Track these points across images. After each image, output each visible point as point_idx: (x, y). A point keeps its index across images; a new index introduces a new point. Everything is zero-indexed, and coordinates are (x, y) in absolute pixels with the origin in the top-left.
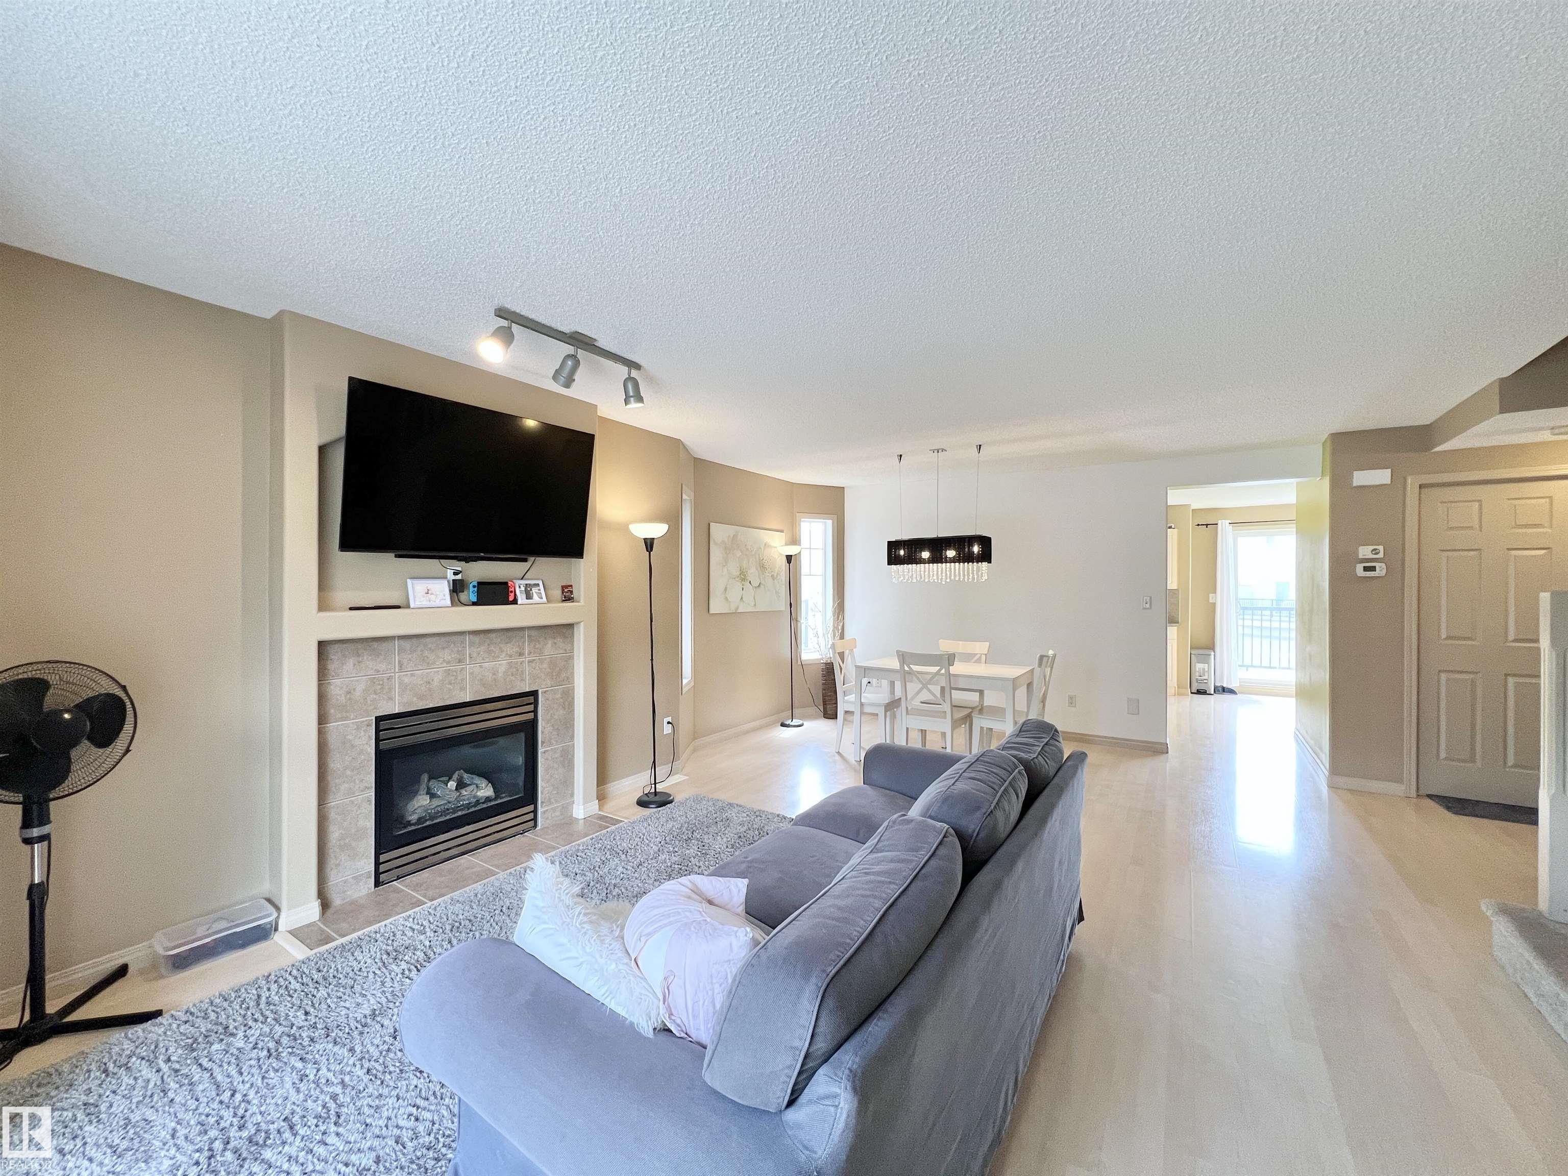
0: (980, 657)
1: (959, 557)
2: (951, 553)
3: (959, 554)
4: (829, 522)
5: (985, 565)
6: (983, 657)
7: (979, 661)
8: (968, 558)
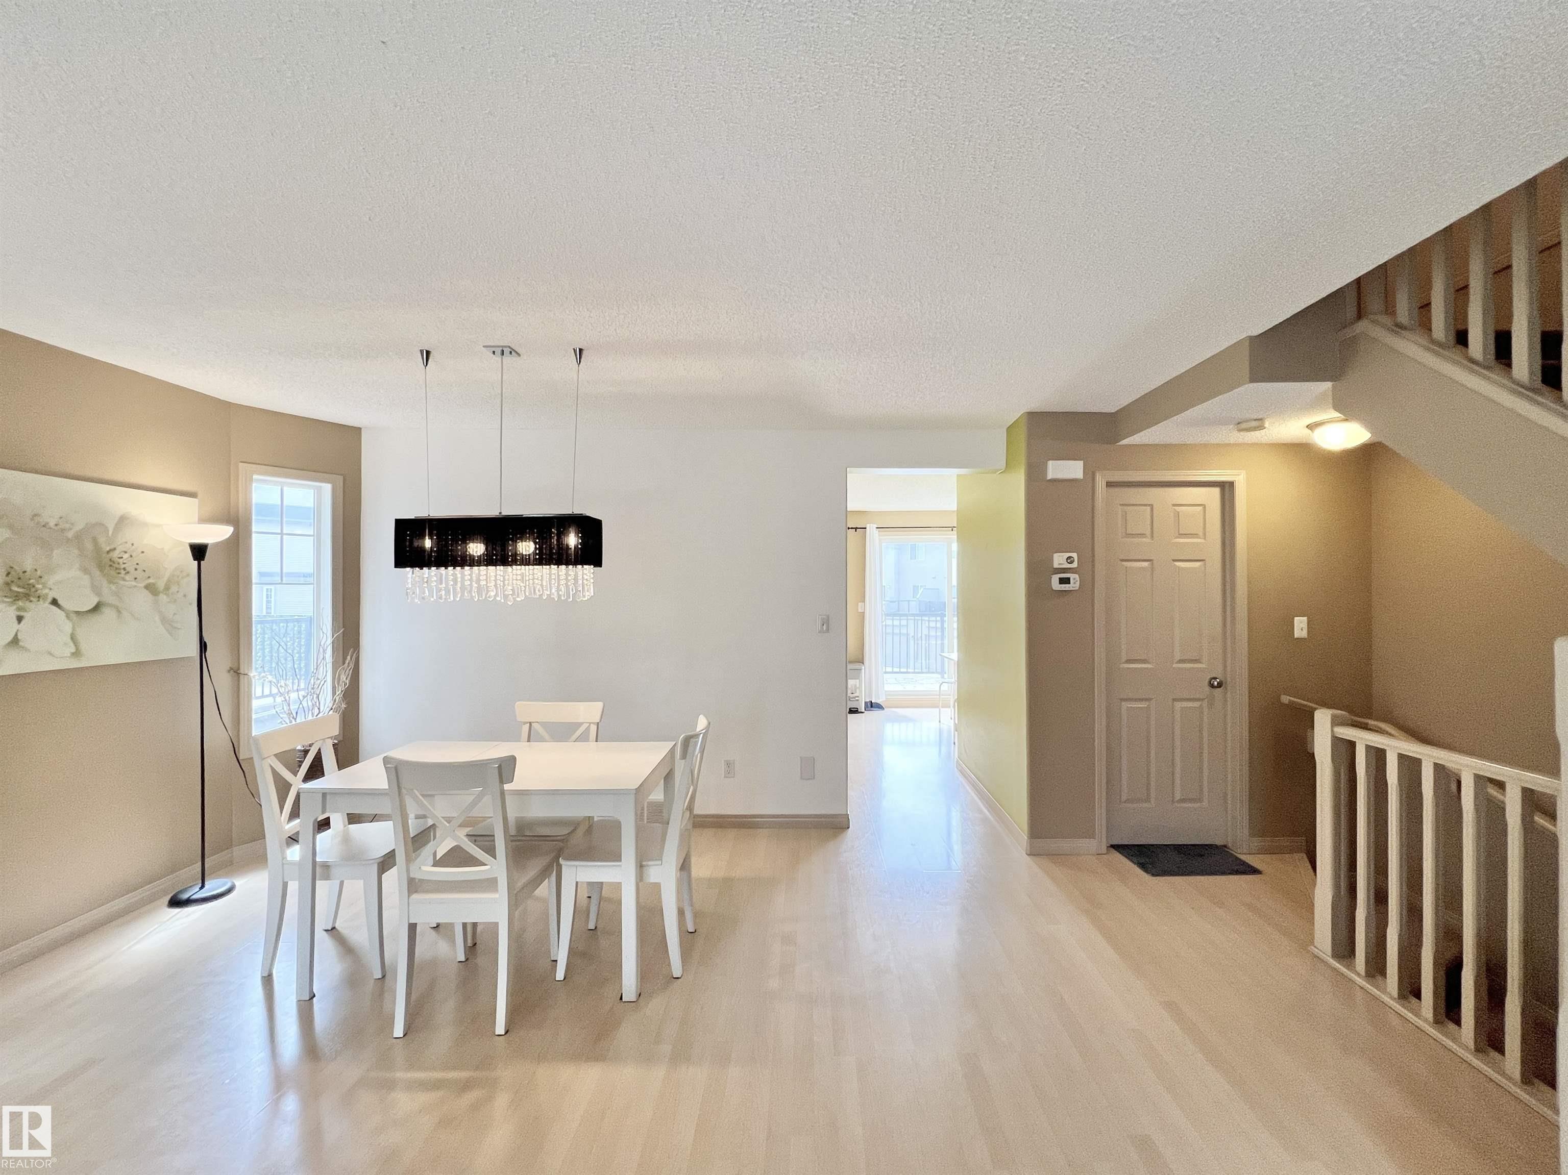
0: (588, 729)
1: (541, 554)
2: (526, 547)
3: (541, 549)
4: (327, 488)
5: (588, 569)
6: (593, 728)
7: (584, 738)
8: (558, 556)
